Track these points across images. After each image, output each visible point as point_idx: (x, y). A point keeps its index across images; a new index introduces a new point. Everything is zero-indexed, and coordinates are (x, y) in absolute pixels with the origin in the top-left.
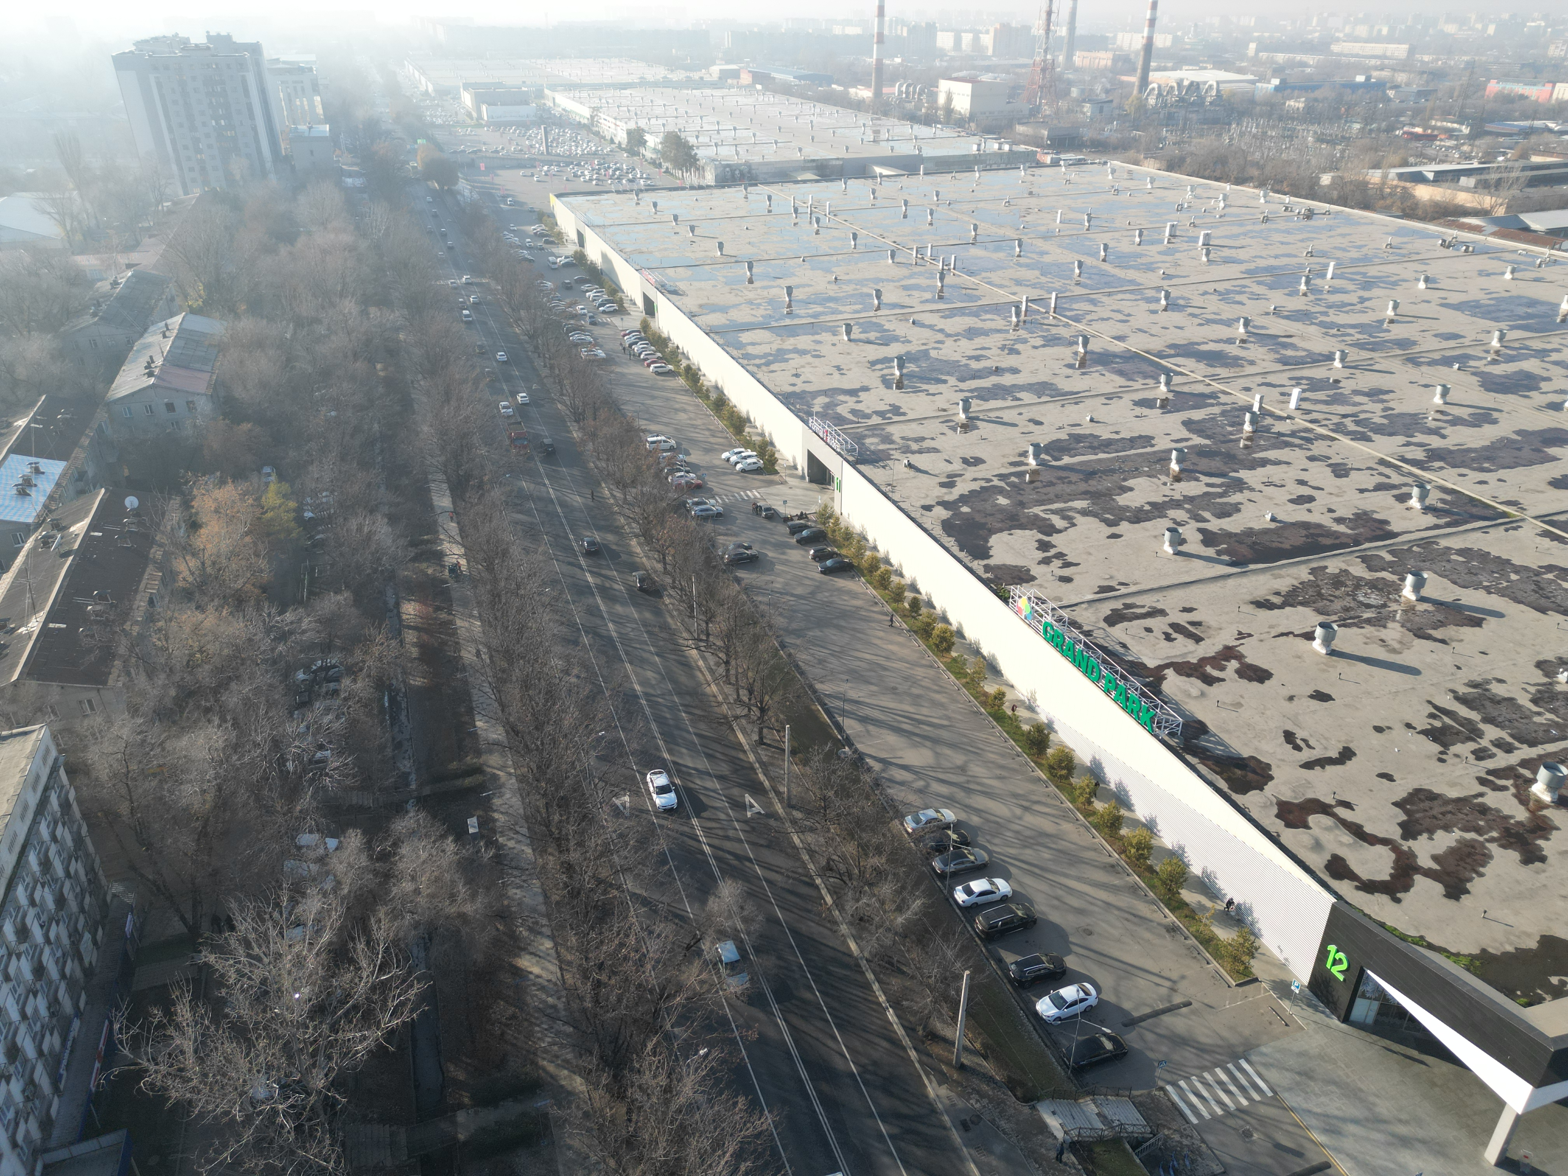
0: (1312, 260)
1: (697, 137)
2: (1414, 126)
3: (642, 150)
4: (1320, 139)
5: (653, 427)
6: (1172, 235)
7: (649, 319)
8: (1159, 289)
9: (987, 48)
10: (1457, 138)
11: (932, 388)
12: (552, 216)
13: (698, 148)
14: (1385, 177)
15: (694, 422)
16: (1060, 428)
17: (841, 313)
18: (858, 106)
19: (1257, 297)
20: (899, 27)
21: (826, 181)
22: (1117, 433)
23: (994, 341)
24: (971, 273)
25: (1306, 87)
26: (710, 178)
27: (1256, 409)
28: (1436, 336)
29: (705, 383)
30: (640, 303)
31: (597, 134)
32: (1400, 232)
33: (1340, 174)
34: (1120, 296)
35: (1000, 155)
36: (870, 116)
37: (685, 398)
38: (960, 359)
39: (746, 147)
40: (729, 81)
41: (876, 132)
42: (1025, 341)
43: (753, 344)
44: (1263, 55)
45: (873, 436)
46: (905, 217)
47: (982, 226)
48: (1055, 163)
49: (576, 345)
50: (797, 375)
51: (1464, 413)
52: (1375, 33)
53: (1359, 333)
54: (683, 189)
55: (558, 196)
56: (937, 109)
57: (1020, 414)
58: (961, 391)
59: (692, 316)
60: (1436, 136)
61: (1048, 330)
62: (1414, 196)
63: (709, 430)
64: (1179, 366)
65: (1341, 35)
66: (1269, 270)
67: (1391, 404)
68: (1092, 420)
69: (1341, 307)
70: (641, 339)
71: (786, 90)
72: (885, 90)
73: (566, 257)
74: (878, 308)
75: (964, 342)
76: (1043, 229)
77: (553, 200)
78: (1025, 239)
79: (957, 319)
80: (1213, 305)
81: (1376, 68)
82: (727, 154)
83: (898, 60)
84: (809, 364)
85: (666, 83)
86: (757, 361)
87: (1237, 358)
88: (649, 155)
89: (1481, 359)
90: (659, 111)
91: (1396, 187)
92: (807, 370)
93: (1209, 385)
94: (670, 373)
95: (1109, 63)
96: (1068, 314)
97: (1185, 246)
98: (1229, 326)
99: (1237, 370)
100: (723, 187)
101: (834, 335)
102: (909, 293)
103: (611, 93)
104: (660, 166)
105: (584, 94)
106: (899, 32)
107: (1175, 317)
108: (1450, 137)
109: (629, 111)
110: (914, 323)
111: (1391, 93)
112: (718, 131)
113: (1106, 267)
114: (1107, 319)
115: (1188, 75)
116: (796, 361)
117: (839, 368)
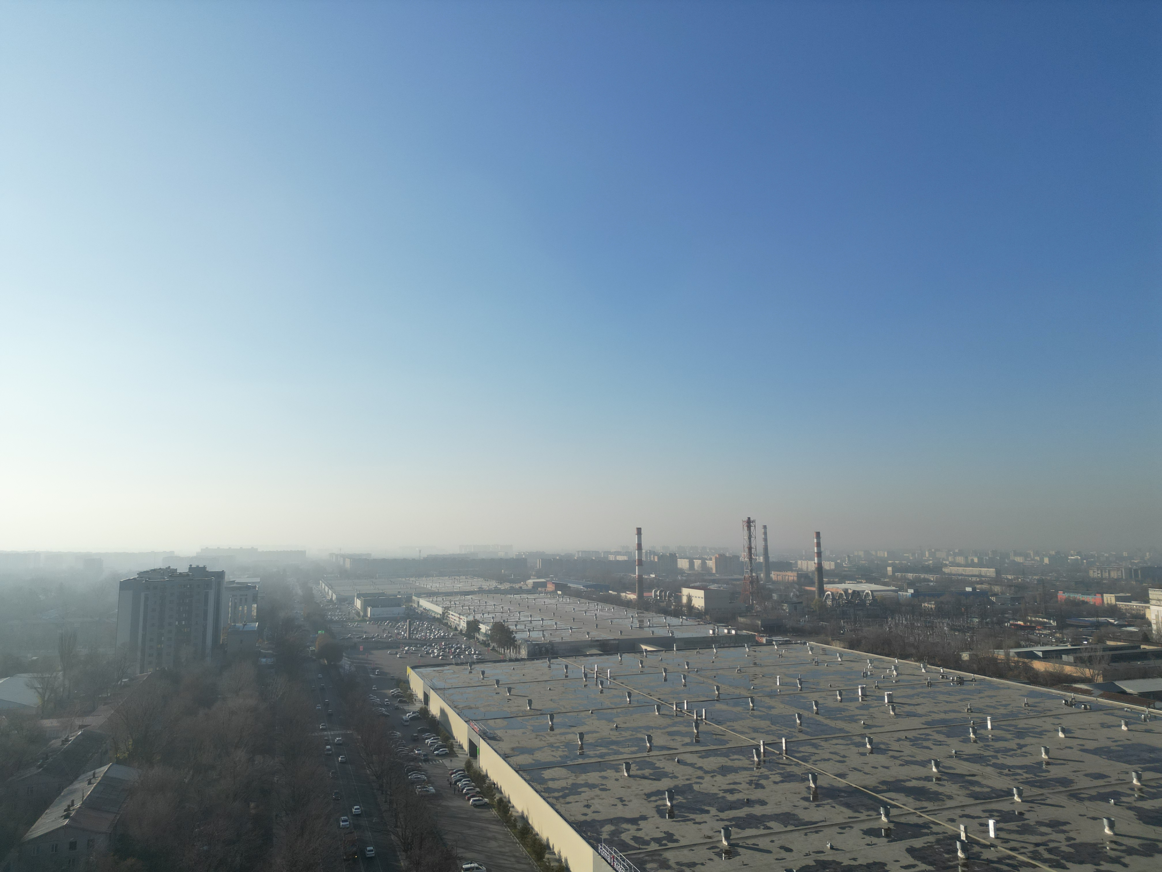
0: (973, 715)
1: (516, 626)
2: (1017, 620)
3: (477, 635)
4: (953, 628)
5: (469, 855)
6: (864, 695)
7: (473, 760)
8: (863, 736)
9: (712, 569)
10: (1050, 628)
11: (698, 818)
12: (407, 682)
13: (516, 633)
14: (1007, 654)
15: (503, 850)
16: (807, 855)
17: (622, 753)
18: (628, 604)
19: (940, 743)
20: (652, 556)
21: (607, 655)
22: (855, 859)
23: (742, 777)
24: (719, 723)
25: (932, 594)
26: (524, 653)
27: (963, 837)
28: (1086, 775)
29: (514, 814)
30: (466, 747)
31: (446, 624)
32: (1031, 694)
33: (974, 652)
34: (835, 741)
35: (729, 636)
36: (636, 611)
37: (495, 828)
38: (717, 792)
39: (550, 632)
40: (539, 589)
41: (641, 622)
42: (767, 778)
43: (553, 780)
44: (898, 574)
45: (653, 861)
46: (666, 680)
47: (723, 687)
48: (769, 643)
49: (413, 783)
50: (588, 806)
51: (1134, 843)
52: (969, 561)
53: (1026, 772)
54: (504, 661)
55: (413, 668)
56: (682, 606)
57: (772, 841)
58: (722, 820)
59: (505, 757)
60: (1035, 627)
61: (784, 769)
62: (1033, 668)
63: (515, 856)
64: (893, 800)
65: (947, 562)
66: (943, 722)
67: (1072, 835)
68: (832, 848)
69: (1006, 751)
70: (464, 777)
71: (578, 594)
72: (645, 594)
73: (414, 713)
74: (650, 750)
75: (719, 778)
76: (768, 689)
77: (409, 670)
78: (755, 696)
79: (711, 759)
80: (908, 750)
81: (978, 583)
82: (536, 636)
83: (653, 576)
84: (597, 796)
85: (497, 591)
86: (556, 794)
87: (937, 793)
88: (481, 638)
89: (1129, 795)
90: (490, 608)
91: (1018, 662)
92: (596, 801)
93: (921, 816)
94: (485, 806)
95: (795, 579)
96: (797, 755)
97: (875, 703)
98: (924, 766)
99: (940, 803)
100: (533, 659)
101: (617, 772)
102: (673, 738)
103: (458, 598)
104: (488, 645)
105: (440, 599)
106: (652, 559)
107: (880, 759)
108: (1045, 628)
109: (469, 609)
110: (678, 761)
111: (993, 599)
112: (531, 621)
113: (819, 718)
114: (828, 760)
115: (851, 587)
116: (587, 794)
117: (621, 800)
